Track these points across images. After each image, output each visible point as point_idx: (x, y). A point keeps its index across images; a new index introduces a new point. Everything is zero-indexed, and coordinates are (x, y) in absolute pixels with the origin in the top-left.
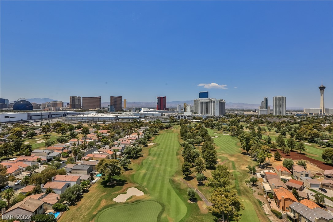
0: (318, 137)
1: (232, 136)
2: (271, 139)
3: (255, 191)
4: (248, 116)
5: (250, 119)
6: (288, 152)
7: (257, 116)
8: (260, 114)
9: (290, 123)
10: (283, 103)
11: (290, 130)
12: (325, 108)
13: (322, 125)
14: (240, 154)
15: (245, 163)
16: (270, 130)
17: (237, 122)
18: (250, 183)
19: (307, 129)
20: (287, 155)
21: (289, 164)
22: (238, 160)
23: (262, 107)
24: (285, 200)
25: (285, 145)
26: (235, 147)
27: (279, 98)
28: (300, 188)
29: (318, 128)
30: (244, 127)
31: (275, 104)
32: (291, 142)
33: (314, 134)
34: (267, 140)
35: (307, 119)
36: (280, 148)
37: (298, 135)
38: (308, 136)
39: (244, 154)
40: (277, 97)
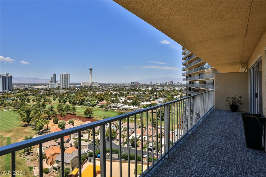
0: (85, 101)
1: (14, 110)
2: (53, 107)
3: (28, 159)
4: (38, 89)
5: (39, 92)
6: (64, 115)
7: (46, 89)
8: (49, 88)
9: (71, 93)
10: (67, 78)
11: (69, 98)
12: (92, 82)
13: (89, 93)
14: (20, 127)
15: (24, 135)
16: (55, 100)
17: (24, 96)
18: (25, 153)
19: (79, 96)
20: (64, 118)
21: (62, 125)
22: (16, 135)
23: (51, 82)
24: (53, 155)
25: (63, 111)
26: (16, 121)
27: (65, 75)
28: (67, 141)
29: (86, 95)
30: (30, 100)
31: (62, 79)
32: (67, 107)
33: (83, 99)
34: (50, 109)
35: (82, 89)
36: (59, 114)
37: (74, 101)
38: (80, 101)
39: (25, 126)
40: (63, 74)
